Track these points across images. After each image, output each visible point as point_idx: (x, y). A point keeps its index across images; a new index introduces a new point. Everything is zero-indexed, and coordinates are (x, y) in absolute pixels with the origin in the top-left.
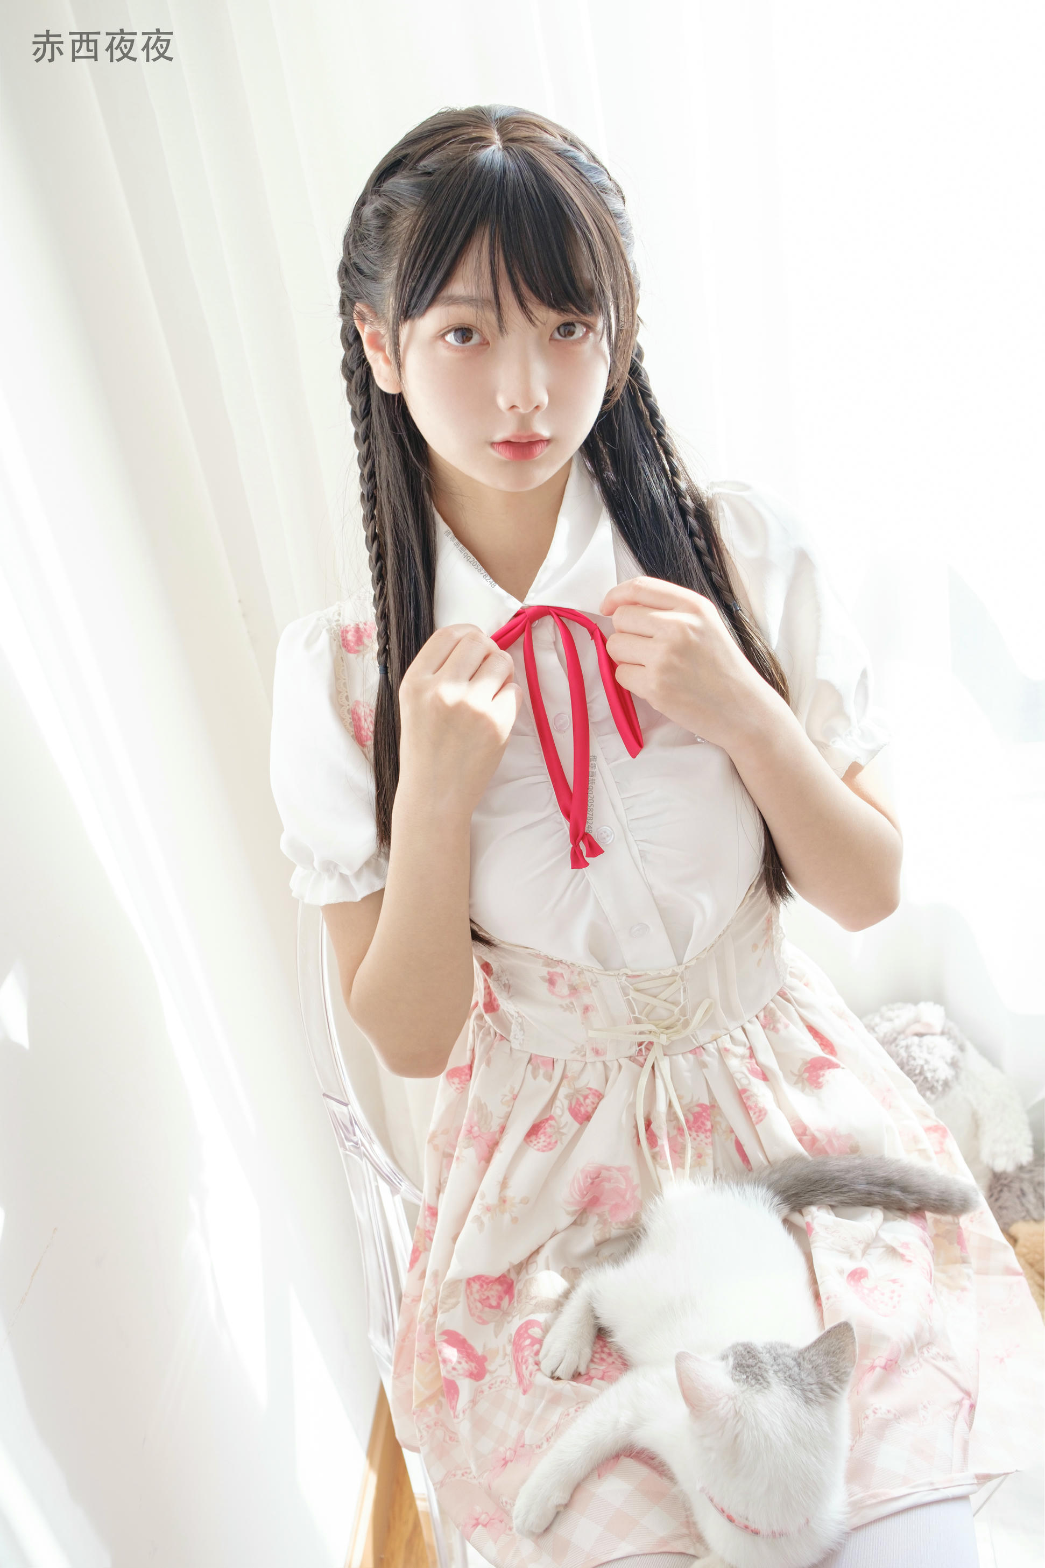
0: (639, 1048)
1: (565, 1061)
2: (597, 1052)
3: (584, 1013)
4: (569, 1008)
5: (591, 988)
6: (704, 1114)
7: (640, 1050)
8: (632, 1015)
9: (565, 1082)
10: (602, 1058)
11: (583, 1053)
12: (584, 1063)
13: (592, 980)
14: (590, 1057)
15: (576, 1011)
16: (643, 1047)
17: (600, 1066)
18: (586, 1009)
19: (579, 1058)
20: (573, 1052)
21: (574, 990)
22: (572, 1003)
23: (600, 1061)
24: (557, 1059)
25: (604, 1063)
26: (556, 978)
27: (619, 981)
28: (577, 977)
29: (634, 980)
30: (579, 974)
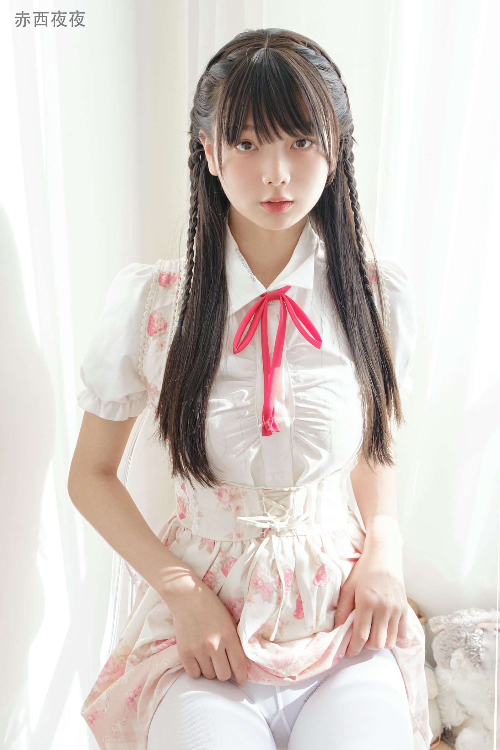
0: (263, 533)
1: (221, 542)
2: (239, 536)
3: (236, 511)
4: (229, 509)
5: (242, 497)
6: (290, 576)
7: (263, 534)
8: (262, 512)
9: (220, 554)
10: (241, 539)
11: (231, 537)
12: (232, 543)
13: (243, 492)
14: (235, 538)
15: (232, 510)
16: (264, 532)
17: (239, 544)
18: (238, 508)
19: (229, 540)
20: (226, 537)
21: (232, 497)
22: (230, 506)
23: (240, 541)
24: (217, 541)
25: (242, 542)
26: (222, 492)
27: (258, 492)
28: (235, 491)
29: (266, 491)
30: (236, 489)
